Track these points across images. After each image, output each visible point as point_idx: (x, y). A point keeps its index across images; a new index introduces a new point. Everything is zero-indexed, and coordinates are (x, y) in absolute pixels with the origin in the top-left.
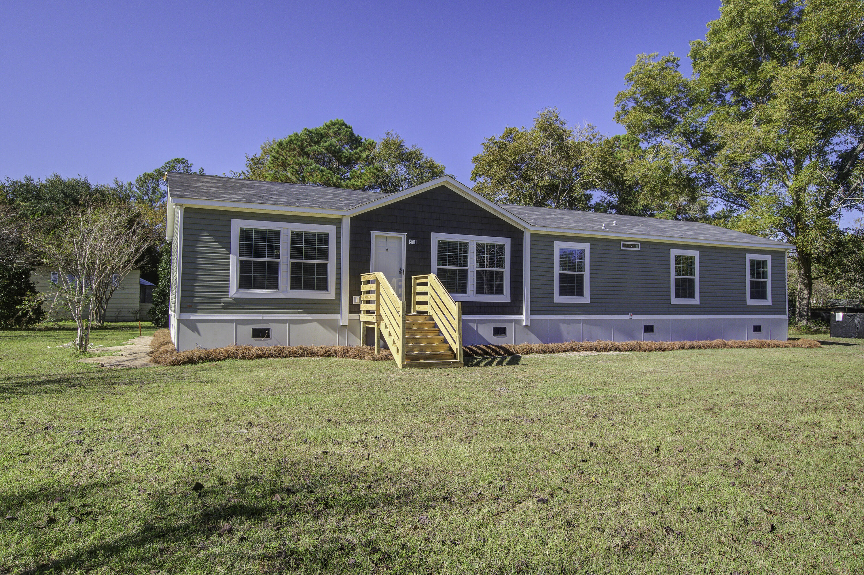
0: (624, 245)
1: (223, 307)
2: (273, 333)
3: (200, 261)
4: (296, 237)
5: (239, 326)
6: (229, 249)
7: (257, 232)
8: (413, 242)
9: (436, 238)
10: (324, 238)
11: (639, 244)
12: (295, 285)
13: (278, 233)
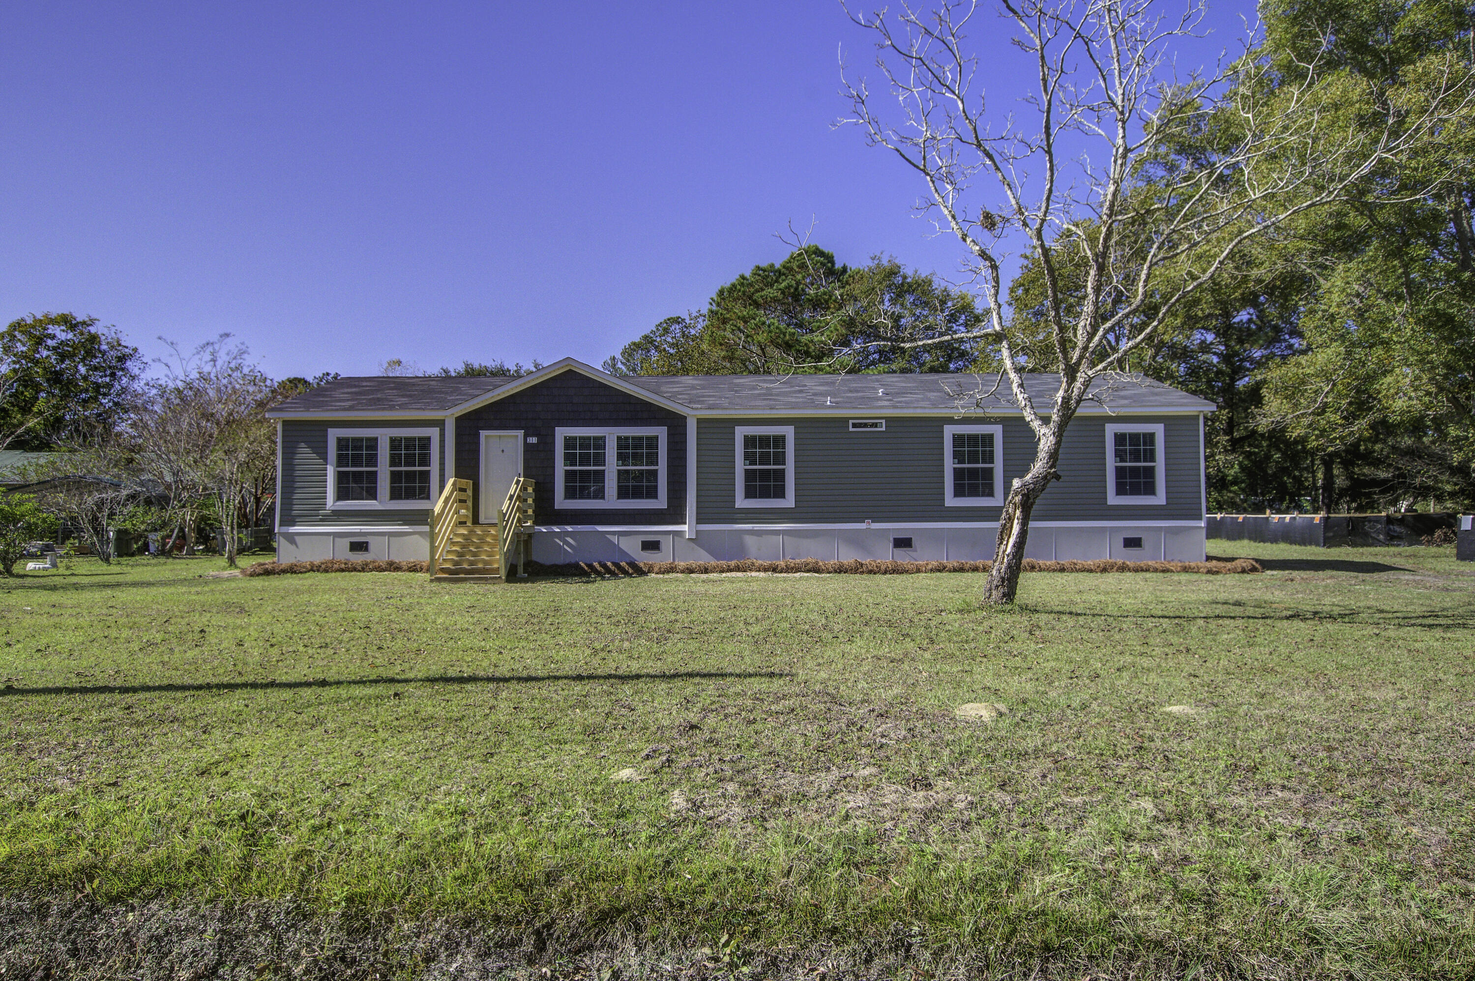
0: (854, 426)
1: (321, 520)
2: (371, 547)
3: (298, 473)
4: (395, 443)
5: (337, 539)
6: (326, 460)
7: (354, 440)
8: (533, 440)
9: (561, 433)
10: (425, 443)
11: (883, 421)
12: (395, 495)
13: (376, 439)
